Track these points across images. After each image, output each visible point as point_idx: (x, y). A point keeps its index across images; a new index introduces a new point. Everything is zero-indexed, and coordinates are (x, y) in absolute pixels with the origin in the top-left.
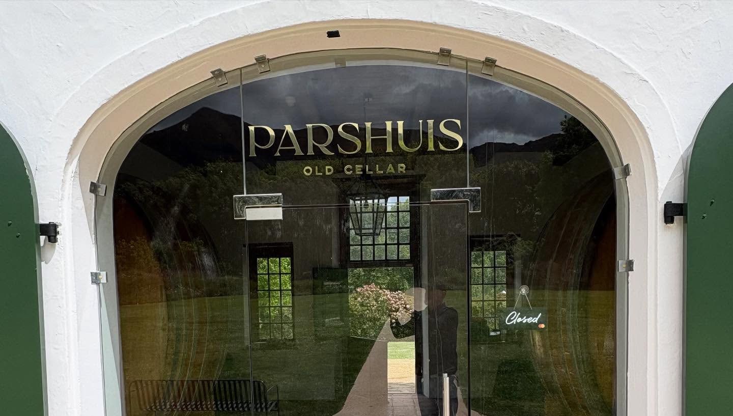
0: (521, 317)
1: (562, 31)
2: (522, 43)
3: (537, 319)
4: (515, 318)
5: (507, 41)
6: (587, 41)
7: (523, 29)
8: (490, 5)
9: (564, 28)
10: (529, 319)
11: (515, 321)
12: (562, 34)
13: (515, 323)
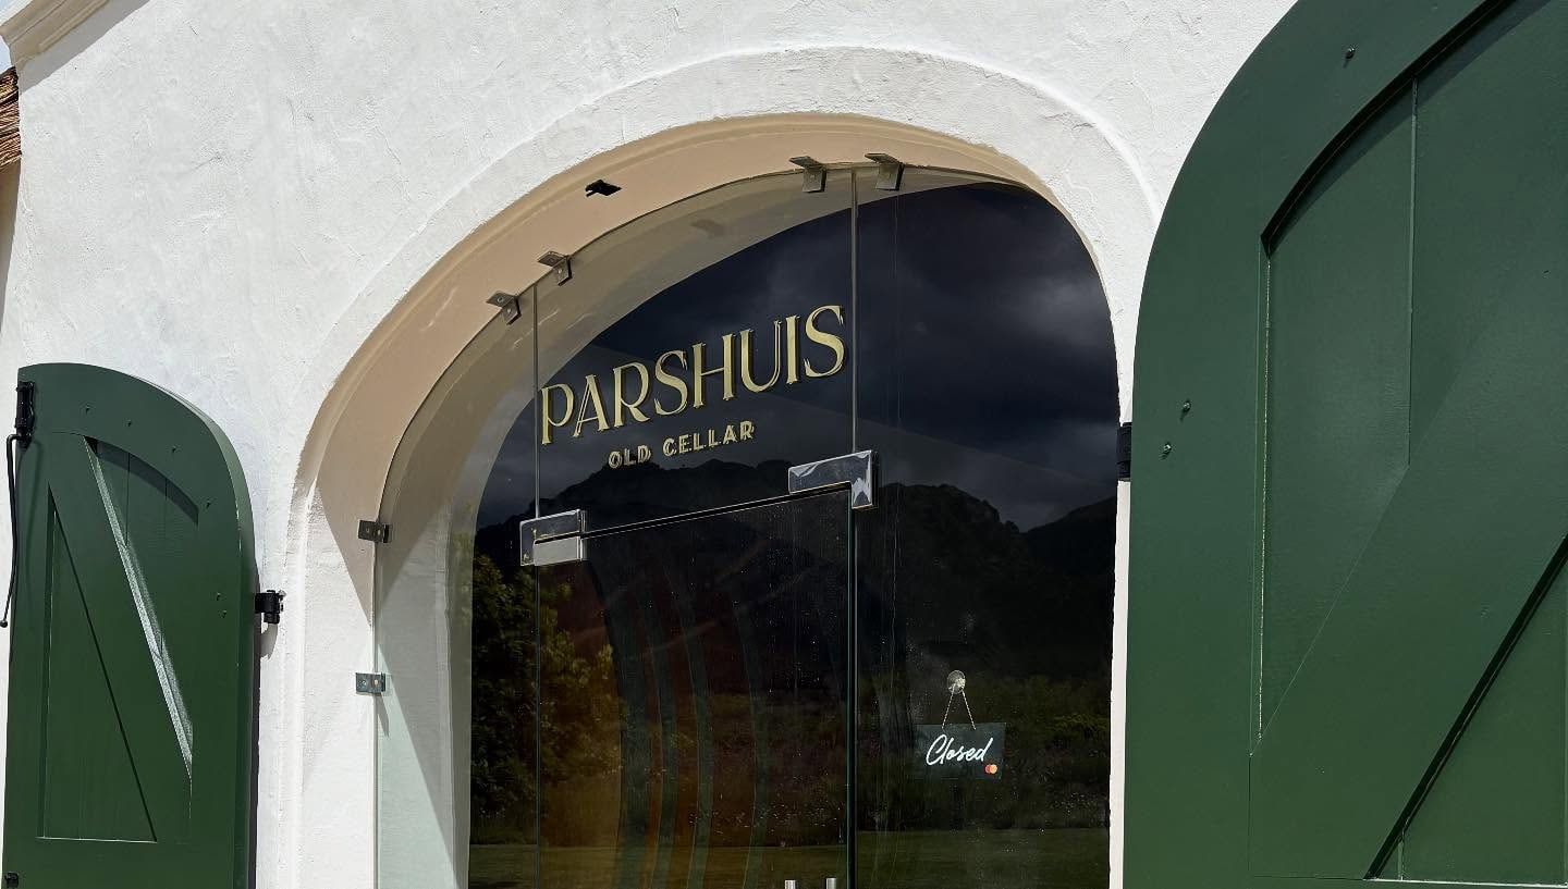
0: (955, 747)
1: (920, 61)
2: (855, 112)
3: (984, 751)
4: (942, 752)
5: (831, 116)
6: (968, 67)
7: (854, 82)
8: (797, 50)
9: (923, 51)
10: (968, 753)
11: (942, 756)
12: (921, 68)
13: (942, 762)
